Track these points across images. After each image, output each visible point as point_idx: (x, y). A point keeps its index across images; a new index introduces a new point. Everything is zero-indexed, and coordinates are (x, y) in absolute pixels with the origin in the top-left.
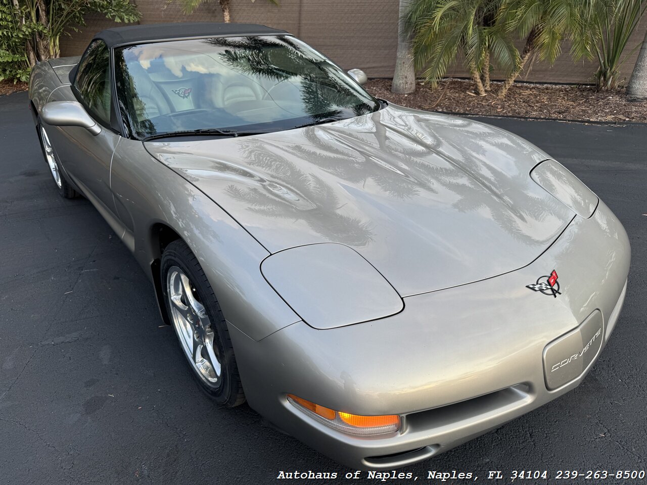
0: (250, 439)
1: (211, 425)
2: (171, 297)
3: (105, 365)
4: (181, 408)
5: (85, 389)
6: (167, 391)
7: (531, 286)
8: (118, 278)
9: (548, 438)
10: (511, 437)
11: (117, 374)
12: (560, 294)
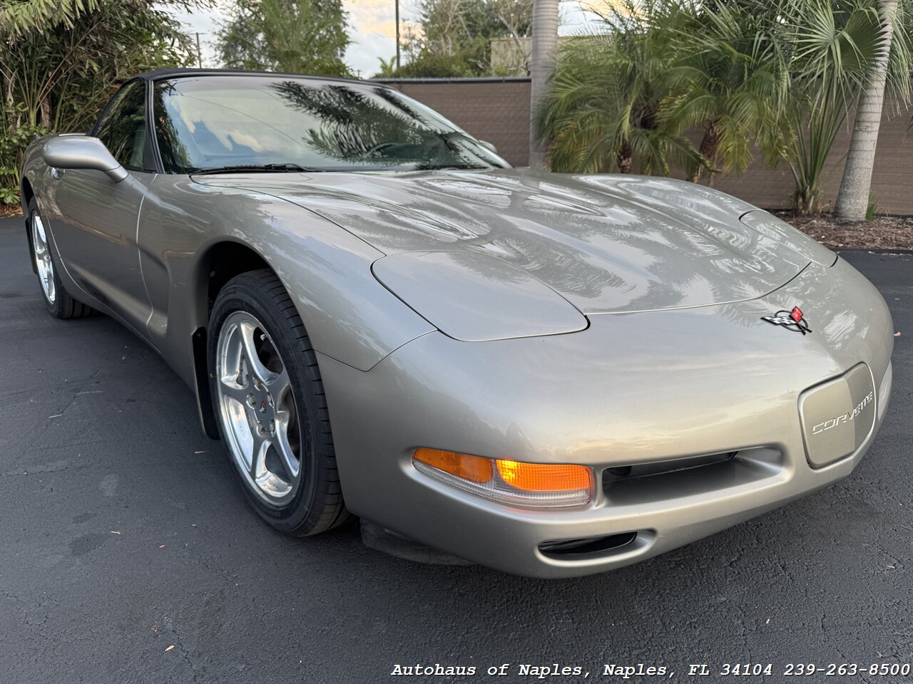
0: (343, 582)
1: (279, 565)
2: (220, 377)
3: (108, 497)
4: (230, 546)
5: (74, 525)
6: (207, 526)
7: (768, 318)
8: (134, 401)
9: (811, 571)
10: (754, 571)
11: (127, 507)
12: (810, 331)
